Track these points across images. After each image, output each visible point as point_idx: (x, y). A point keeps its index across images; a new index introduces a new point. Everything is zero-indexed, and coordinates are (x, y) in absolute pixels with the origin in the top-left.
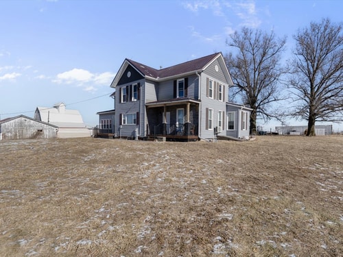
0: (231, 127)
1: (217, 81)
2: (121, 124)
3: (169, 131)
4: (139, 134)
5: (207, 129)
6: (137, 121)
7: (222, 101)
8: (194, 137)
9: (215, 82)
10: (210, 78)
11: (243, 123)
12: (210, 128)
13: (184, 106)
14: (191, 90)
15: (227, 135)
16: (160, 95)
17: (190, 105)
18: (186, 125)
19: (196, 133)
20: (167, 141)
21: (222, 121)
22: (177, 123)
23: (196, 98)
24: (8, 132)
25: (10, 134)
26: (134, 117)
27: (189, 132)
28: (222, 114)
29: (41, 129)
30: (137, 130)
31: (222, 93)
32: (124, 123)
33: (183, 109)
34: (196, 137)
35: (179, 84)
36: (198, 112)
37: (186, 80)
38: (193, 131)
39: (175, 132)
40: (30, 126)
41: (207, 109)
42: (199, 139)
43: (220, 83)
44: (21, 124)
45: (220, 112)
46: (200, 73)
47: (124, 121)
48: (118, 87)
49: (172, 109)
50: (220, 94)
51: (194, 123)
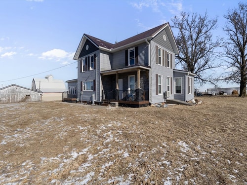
0: (178, 91)
1: (165, 49)
2: (82, 90)
3: (122, 96)
4: (96, 99)
5: (157, 94)
6: (94, 88)
7: (170, 68)
8: (145, 102)
9: (163, 50)
10: (159, 47)
11: (189, 87)
12: (160, 93)
13: (135, 73)
14: (141, 58)
15: (175, 98)
16: (114, 64)
17: (140, 71)
18: (137, 91)
19: (147, 98)
20: (119, 106)
21: (170, 86)
22: (129, 89)
23: (146, 64)
24: (3, 97)
25: (4, 99)
26: (91, 84)
27: (140, 98)
28: (170, 79)
29: (28, 94)
30: (94, 96)
31: (170, 60)
32: (84, 89)
33: (134, 76)
34: (147, 102)
35: (130, 53)
36: (148, 78)
37: (137, 49)
38: (143, 96)
39: (126, 97)
40: (20, 92)
41: (157, 75)
42: (150, 104)
43: (168, 51)
44: (13, 91)
45: (168, 78)
46: (149, 41)
47: (84, 87)
48: (80, 59)
49: (124, 76)
50: (168, 61)
51: (145, 89)
